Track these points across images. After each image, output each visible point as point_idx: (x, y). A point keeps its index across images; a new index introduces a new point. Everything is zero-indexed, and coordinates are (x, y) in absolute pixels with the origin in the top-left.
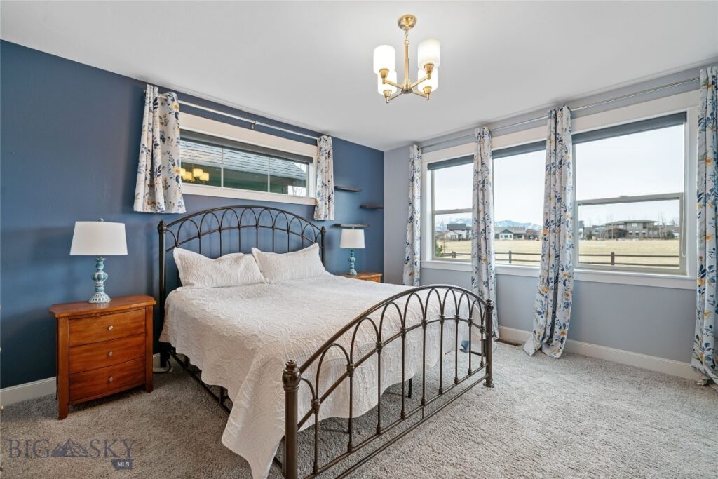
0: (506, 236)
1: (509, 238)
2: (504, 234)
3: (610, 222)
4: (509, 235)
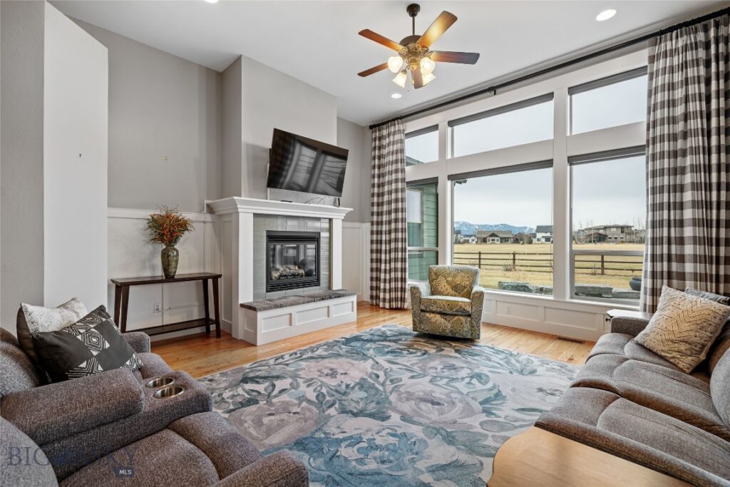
0: (493, 240)
1: (495, 242)
2: (491, 238)
3: (590, 227)
4: (496, 238)
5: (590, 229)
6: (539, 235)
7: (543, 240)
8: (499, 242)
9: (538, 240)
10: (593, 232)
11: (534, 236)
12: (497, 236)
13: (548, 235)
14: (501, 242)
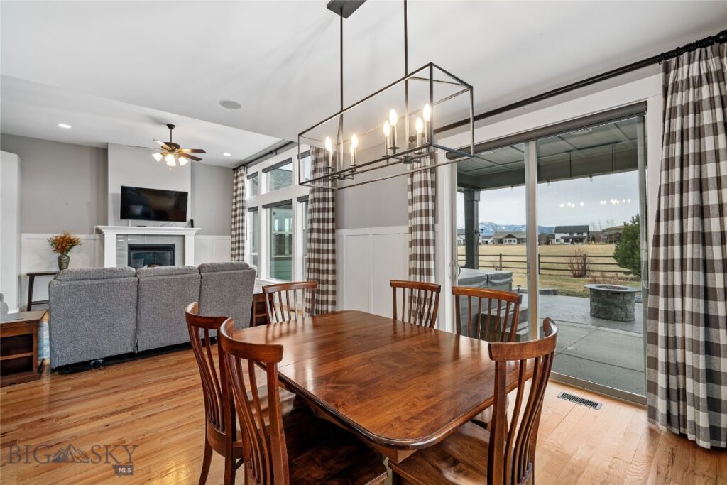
5: (611, 229)
6: (558, 236)
7: (562, 241)
8: (516, 243)
9: (557, 240)
10: (613, 232)
11: (553, 237)
12: (513, 237)
13: (568, 235)
14: (518, 243)
